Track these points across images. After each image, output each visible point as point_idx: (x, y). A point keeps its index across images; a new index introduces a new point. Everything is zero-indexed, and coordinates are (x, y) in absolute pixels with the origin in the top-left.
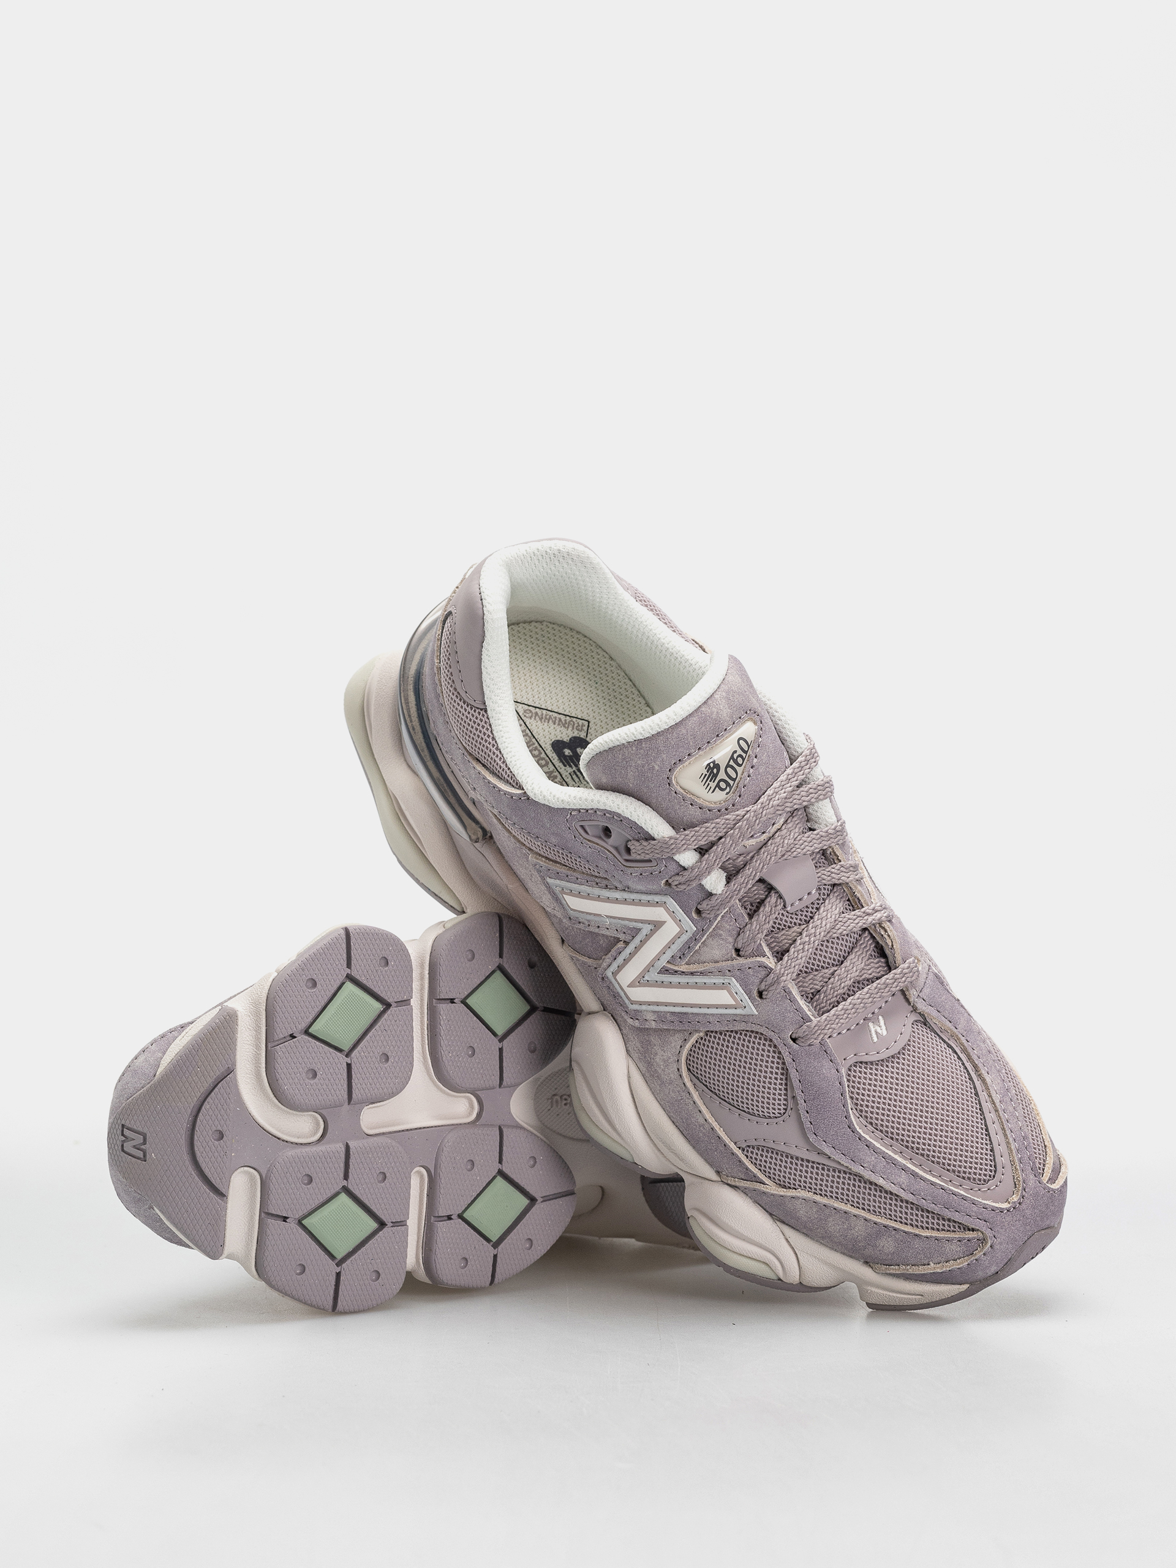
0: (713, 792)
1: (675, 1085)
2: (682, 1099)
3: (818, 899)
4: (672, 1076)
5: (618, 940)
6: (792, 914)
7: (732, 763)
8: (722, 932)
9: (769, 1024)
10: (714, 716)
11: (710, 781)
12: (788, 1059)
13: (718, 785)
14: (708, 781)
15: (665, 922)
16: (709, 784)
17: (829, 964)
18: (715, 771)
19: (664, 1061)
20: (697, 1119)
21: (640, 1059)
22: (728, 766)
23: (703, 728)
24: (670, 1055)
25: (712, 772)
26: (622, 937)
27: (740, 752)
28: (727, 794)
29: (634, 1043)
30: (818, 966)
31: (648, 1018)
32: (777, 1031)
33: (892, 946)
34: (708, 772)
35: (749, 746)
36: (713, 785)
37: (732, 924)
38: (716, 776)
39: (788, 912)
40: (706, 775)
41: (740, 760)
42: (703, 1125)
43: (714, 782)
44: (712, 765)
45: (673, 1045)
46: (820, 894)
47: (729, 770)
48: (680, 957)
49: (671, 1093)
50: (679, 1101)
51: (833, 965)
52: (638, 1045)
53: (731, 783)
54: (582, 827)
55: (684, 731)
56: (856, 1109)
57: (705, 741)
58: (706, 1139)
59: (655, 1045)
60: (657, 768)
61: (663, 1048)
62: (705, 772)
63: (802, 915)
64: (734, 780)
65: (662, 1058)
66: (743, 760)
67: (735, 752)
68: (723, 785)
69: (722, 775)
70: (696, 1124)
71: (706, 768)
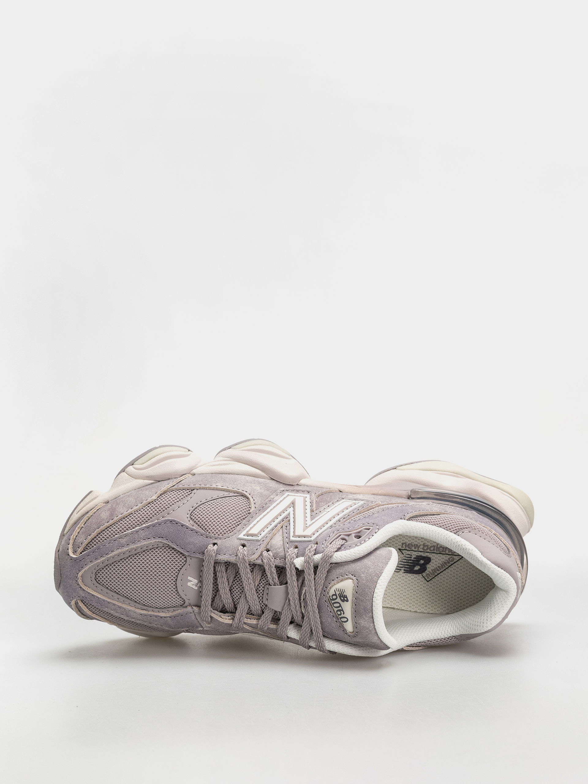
0: (335, 590)
3: (262, 602)
5: (316, 509)
6: (265, 586)
7: (340, 608)
11: (340, 593)
13: (335, 595)
14: (340, 592)
15: (304, 531)
16: (339, 591)
17: (234, 584)
18: (342, 598)
22: (340, 606)
23: (363, 608)
25: (343, 597)
26: (316, 511)
27: (342, 615)
28: (330, 596)
31: (277, 497)
33: (221, 617)
35: (342, 621)
36: (337, 593)
38: (340, 597)
39: (267, 584)
40: (343, 593)
41: (339, 613)
43: (338, 594)
44: (346, 599)
46: (264, 604)
47: (338, 605)
48: (287, 526)
51: (232, 586)
53: (333, 602)
54: (369, 529)
56: (167, 547)
57: (357, 604)
62: (345, 594)
63: (261, 589)
66: (338, 615)
67: (344, 613)
68: (334, 597)
69: (338, 600)
71: (346, 595)
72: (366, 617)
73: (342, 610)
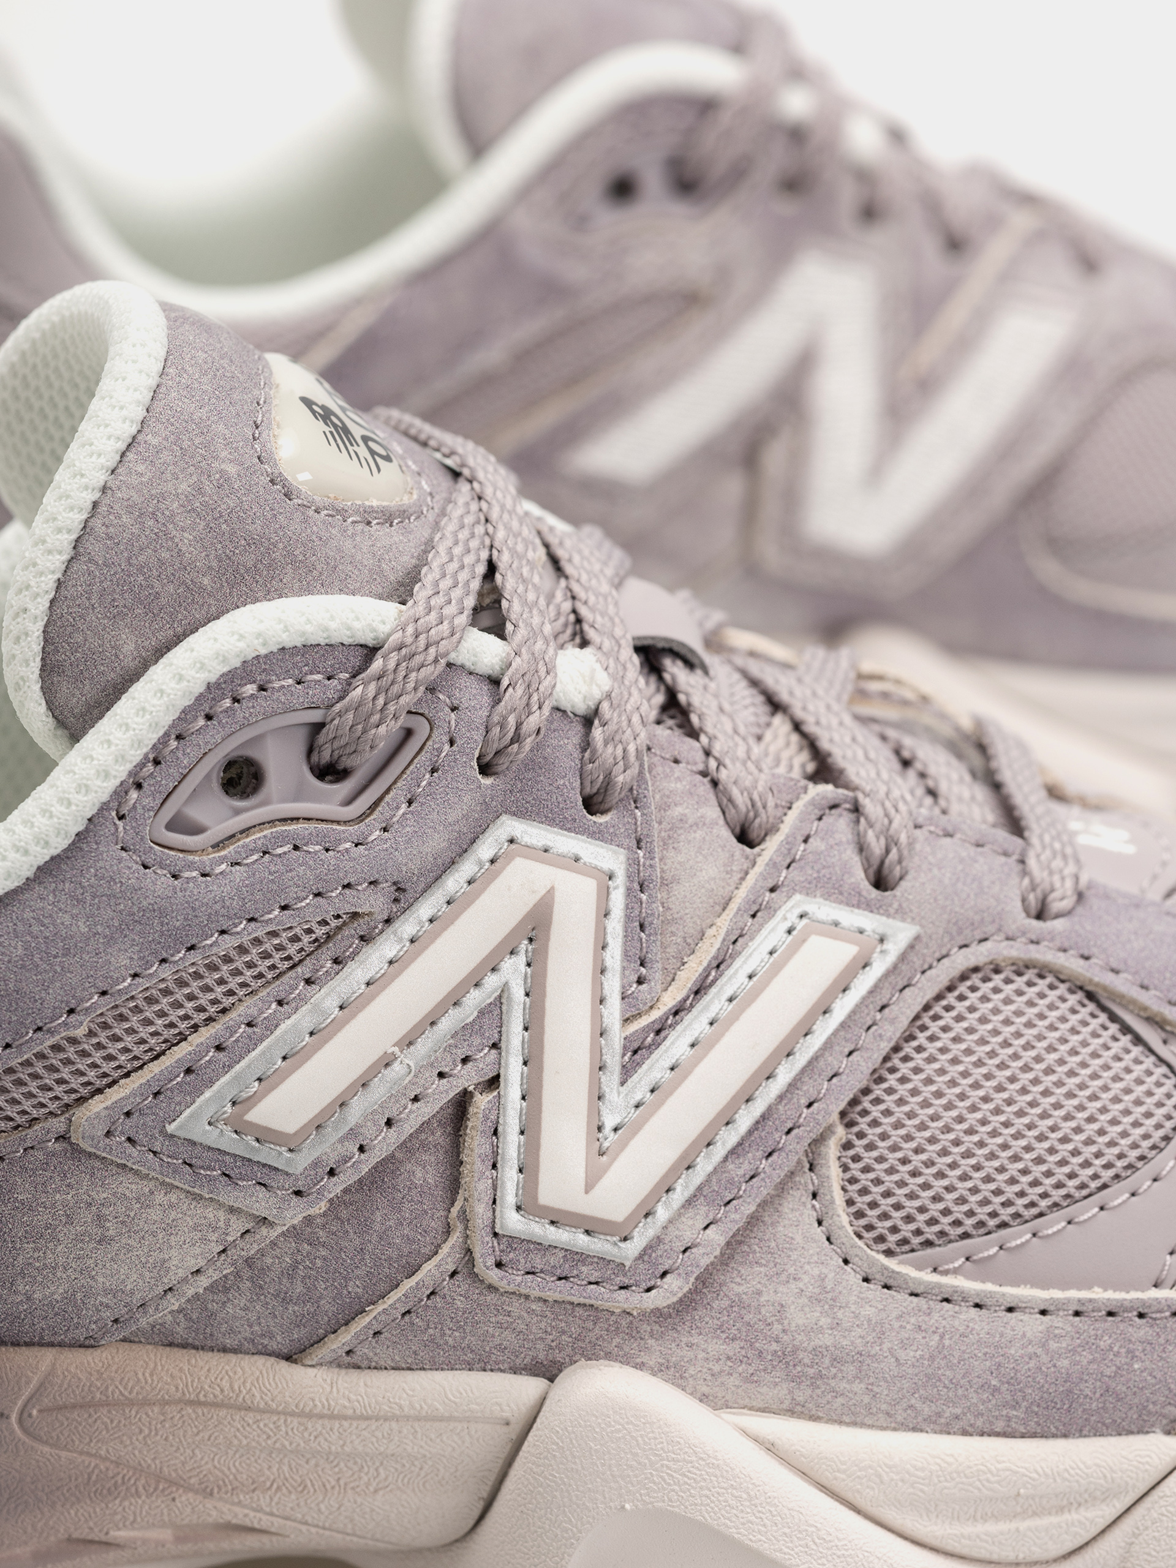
1: (896, 1325)
2: (942, 1337)
4: (868, 1311)
5: (462, 1104)
9: (960, 931)
12: (1071, 963)
13: (370, 450)
14: (349, 447)
15: (551, 892)
16: (356, 453)
18: (336, 422)
19: (815, 1300)
20: (1024, 1335)
21: (749, 1379)
24: (816, 1272)
25: (334, 425)
26: (466, 1078)
29: (701, 1355)
31: (688, 1237)
32: (991, 929)
34: (327, 426)
36: (364, 453)
38: (347, 431)
40: (331, 435)
42: (1049, 1329)
43: (358, 446)
45: (799, 1238)
48: (643, 976)
49: (902, 1355)
50: (940, 1348)
52: (716, 1347)
54: (171, 826)
58: (1085, 1357)
59: (759, 1293)
60: (232, 469)
61: (783, 1277)
65: (804, 1300)
68: (376, 448)
69: (354, 428)
70: (1031, 1349)
71: (316, 420)
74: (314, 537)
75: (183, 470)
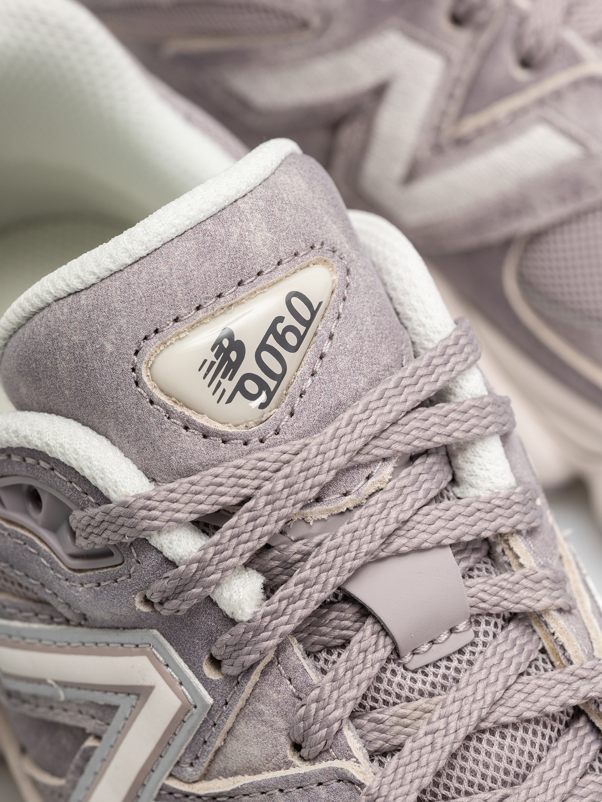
0: (230, 400)
3: (473, 644)
5: (84, 733)
6: (415, 671)
7: (271, 341)
8: (262, 707)
10: (233, 241)
11: (223, 377)
13: (240, 387)
14: (218, 378)
15: (152, 687)
16: (219, 384)
17: (494, 780)
18: (233, 356)
22: (263, 346)
23: (207, 264)
25: (227, 357)
26: (89, 725)
27: (290, 320)
28: (262, 406)
30: (471, 784)
34: (217, 356)
35: (313, 313)
36: (229, 385)
37: (282, 688)
38: (235, 366)
39: (405, 669)
40: (213, 363)
41: (291, 339)
43: (230, 379)
44: (226, 343)
46: (476, 634)
47: (266, 356)
48: (191, 765)
51: (504, 783)
53: (272, 384)
55: (164, 269)
57: (212, 292)
60: (109, 348)
62: (211, 357)
63: (436, 675)
64: (279, 378)
66: (300, 339)
67: (280, 319)
68: (251, 387)
69: (249, 366)
71: (212, 350)
72: (229, 235)
73: (272, 330)
74: (135, 416)
75: (81, 329)
